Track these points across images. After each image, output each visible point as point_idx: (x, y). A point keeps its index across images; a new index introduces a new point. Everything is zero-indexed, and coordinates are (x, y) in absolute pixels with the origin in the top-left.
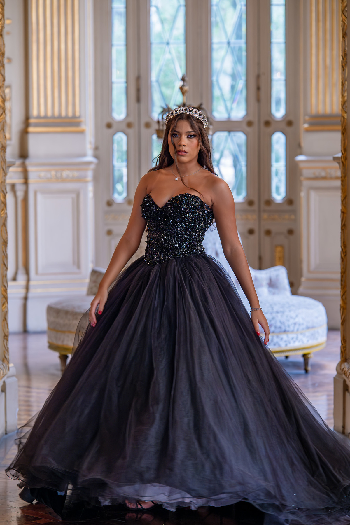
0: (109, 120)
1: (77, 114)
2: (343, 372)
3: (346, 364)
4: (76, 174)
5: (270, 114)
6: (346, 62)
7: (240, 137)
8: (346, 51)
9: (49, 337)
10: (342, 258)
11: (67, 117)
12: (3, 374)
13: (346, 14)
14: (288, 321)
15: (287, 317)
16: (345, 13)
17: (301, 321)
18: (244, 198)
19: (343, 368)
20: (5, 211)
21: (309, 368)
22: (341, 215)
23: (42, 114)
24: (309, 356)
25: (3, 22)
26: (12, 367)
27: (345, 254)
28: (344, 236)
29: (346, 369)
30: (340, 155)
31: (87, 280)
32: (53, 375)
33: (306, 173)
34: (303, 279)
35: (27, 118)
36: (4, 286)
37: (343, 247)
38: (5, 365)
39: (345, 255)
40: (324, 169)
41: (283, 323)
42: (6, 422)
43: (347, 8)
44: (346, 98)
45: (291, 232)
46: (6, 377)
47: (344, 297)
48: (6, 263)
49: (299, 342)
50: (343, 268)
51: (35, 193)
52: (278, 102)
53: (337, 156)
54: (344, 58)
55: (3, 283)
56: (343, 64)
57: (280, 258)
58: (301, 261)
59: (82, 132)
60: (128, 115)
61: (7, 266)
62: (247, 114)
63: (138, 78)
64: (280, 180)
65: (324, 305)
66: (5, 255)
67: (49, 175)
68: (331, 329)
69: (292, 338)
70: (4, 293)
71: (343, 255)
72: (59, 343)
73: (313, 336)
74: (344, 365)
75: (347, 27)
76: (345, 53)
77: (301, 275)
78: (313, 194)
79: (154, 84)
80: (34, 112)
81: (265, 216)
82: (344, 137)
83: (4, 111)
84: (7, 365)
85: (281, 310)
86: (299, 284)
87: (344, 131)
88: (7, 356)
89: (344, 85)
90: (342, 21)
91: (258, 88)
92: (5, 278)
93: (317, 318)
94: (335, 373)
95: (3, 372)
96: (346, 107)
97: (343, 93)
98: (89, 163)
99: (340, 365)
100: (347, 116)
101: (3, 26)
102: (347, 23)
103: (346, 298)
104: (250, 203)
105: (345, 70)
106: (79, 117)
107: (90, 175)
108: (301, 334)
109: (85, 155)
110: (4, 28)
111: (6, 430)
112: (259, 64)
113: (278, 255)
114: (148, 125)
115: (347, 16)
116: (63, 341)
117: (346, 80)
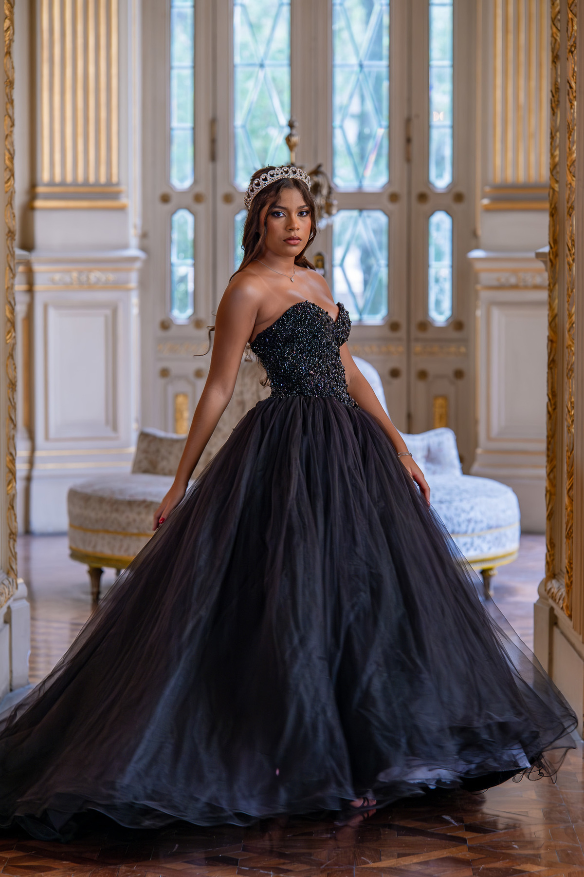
0: (164, 190)
1: (115, 179)
2: (550, 594)
3: (554, 581)
4: (111, 277)
5: (428, 182)
6: (558, 101)
7: (379, 218)
8: (557, 83)
9: (72, 540)
10: (549, 412)
11: (97, 184)
12: (9, 594)
13: (559, 25)
14: (459, 515)
15: (456, 509)
16: (556, 24)
17: (479, 517)
18: (383, 319)
19: (550, 589)
20: (14, 335)
21: (491, 593)
22: (548, 344)
23: (58, 178)
24: (491, 573)
25: (12, 32)
26: (21, 584)
27: (553, 407)
28: (552, 378)
29: (555, 590)
30: (546, 249)
31: (133, 449)
32: (78, 600)
33: (486, 278)
34: (479, 451)
35: (33, 185)
36: (11, 454)
37: (550, 396)
38: (11, 580)
39: (555, 409)
40: (515, 272)
41: (450, 519)
42: (11, 672)
43: (559, 15)
44: (557, 159)
45: (459, 374)
46: (12, 599)
47: (552, 476)
48: (13, 418)
49: (475, 550)
50: (551, 430)
51: (46, 308)
52: (440, 162)
53: (541, 250)
54: (554, 95)
55: (8, 449)
56: (554, 105)
57: (441, 417)
58: (476, 422)
59: (122, 209)
60: (196, 182)
61: (16, 421)
62: (390, 182)
63: (213, 122)
64: (442, 291)
65: (515, 491)
66: (13, 403)
67: (67, 279)
68: (526, 532)
69: (465, 544)
70: (11, 466)
71: (550, 409)
72: (89, 549)
73: (498, 541)
74: (551, 582)
75: (559, 45)
76: (557, 86)
77: (476, 445)
78: (496, 313)
79: (240, 132)
80: (45, 175)
81: (418, 347)
82: (554, 221)
83: (13, 175)
84: (14, 581)
85: (448, 498)
86: (473, 459)
87: (553, 212)
88: (14, 567)
89: (555, 138)
90: (552, 36)
91: (408, 140)
92: (11, 441)
93: (504, 511)
94: (535, 598)
95: (9, 591)
96: (557, 172)
97: (553, 152)
98: (133, 259)
99: (544, 583)
100: (559, 187)
101: (11, 38)
102: (560, 39)
103: (555, 478)
104: (394, 326)
105: (555, 114)
106: (118, 184)
107: (133, 279)
108: (479, 537)
109: (126, 247)
110: (13, 41)
111: (11, 685)
112: (409, 100)
113: (438, 411)
114: (228, 198)
115: (559, 28)
116: (95, 547)
117: (557, 131)
